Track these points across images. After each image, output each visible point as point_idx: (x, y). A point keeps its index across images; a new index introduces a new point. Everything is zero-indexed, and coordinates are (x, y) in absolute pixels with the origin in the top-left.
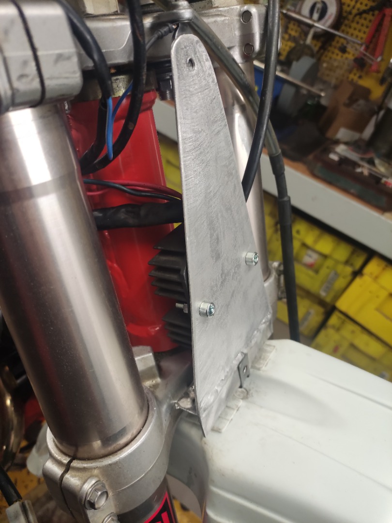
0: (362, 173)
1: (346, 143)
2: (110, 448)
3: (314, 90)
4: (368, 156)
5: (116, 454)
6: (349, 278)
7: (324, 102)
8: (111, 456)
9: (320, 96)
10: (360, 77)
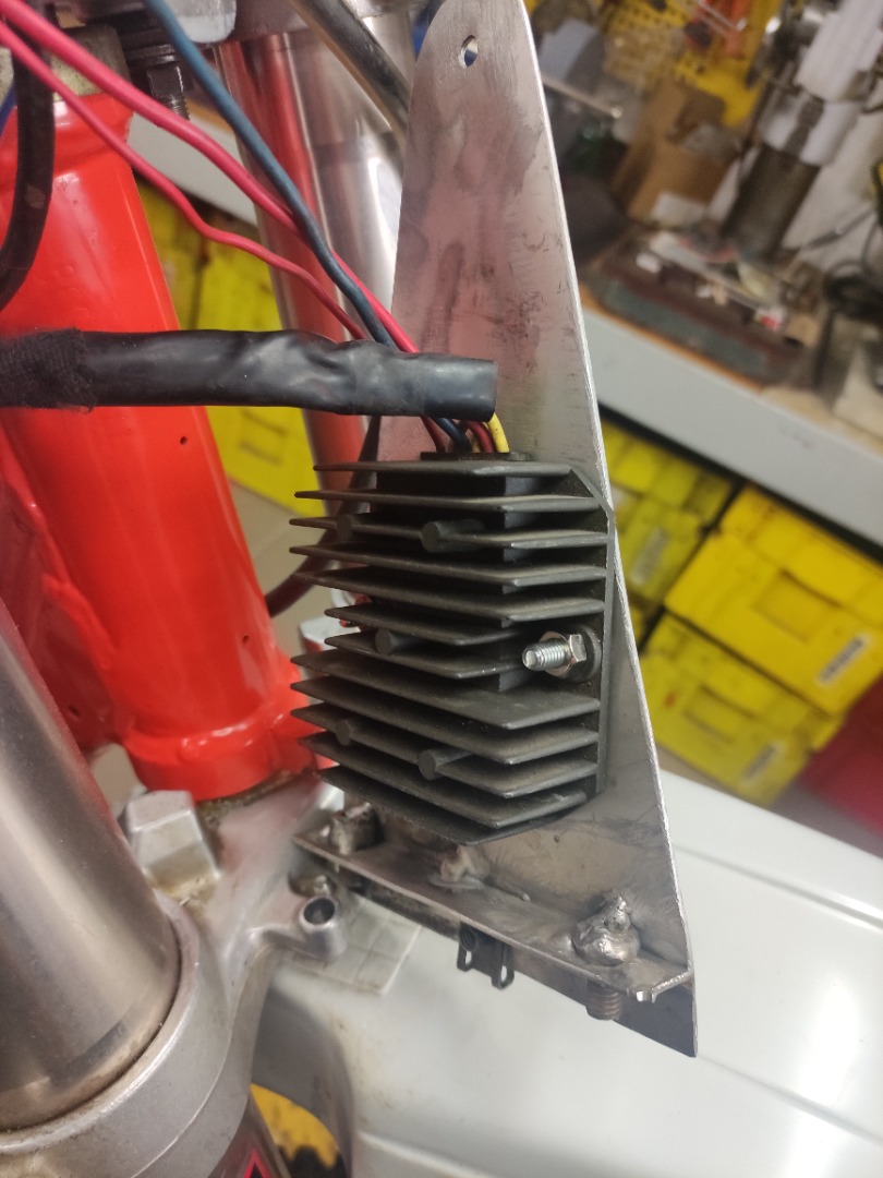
0: (711, 300)
1: (676, 230)
2: (75, 1091)
3: (597, 103)
4: (724, 259)
5: (90, 1104)
6: (692, 541)
7: (621, 132)
8: (76, 1114)
9: (610, 119)
10: (701, 71)
